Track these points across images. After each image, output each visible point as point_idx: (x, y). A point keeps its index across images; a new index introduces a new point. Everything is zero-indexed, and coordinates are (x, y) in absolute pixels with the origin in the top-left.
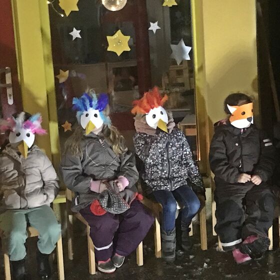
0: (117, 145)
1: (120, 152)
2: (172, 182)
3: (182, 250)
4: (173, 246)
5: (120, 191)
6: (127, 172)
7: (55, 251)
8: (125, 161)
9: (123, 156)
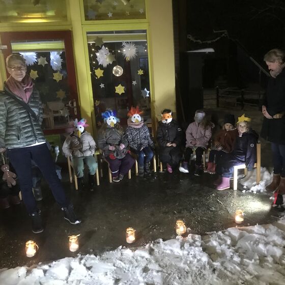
3: (146, 172)
4: (143, 171)
5: (121, 150)
6: (123, 142)
7: (96, 174)
9: (122, 135)
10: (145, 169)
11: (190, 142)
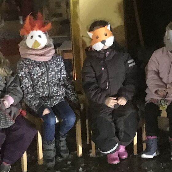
0: (3, 69)
1: (6, 75)
2: (52, 99)
3: (61, 157)
4: (53, 154)
5: (7, 108)
6: (12, 91)
8: (10, 82)
9: (9, 77)
10: (58, 150)
11: (154, 90)
